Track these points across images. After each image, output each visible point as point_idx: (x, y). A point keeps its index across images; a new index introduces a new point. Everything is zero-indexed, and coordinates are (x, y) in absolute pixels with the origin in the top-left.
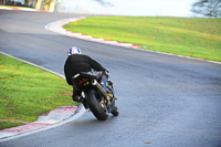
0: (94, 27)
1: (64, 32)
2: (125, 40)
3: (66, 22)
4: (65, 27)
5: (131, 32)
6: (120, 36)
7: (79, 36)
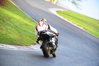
0: (70, 16)
1: (56, 14)
2: (81, 25)
3: (58, 10)
4: (57, 12)
5: (85, 23)
6: (79, 23)
7: (62, 17)
